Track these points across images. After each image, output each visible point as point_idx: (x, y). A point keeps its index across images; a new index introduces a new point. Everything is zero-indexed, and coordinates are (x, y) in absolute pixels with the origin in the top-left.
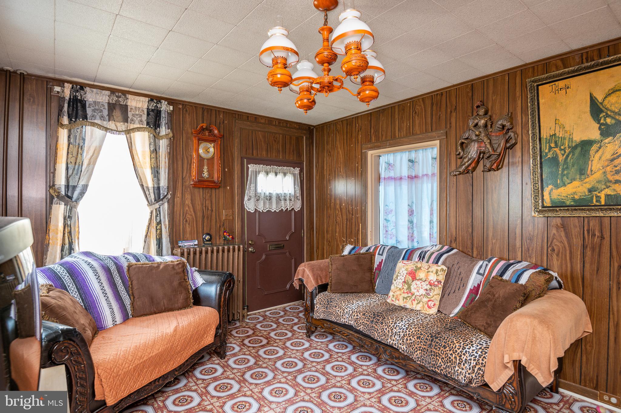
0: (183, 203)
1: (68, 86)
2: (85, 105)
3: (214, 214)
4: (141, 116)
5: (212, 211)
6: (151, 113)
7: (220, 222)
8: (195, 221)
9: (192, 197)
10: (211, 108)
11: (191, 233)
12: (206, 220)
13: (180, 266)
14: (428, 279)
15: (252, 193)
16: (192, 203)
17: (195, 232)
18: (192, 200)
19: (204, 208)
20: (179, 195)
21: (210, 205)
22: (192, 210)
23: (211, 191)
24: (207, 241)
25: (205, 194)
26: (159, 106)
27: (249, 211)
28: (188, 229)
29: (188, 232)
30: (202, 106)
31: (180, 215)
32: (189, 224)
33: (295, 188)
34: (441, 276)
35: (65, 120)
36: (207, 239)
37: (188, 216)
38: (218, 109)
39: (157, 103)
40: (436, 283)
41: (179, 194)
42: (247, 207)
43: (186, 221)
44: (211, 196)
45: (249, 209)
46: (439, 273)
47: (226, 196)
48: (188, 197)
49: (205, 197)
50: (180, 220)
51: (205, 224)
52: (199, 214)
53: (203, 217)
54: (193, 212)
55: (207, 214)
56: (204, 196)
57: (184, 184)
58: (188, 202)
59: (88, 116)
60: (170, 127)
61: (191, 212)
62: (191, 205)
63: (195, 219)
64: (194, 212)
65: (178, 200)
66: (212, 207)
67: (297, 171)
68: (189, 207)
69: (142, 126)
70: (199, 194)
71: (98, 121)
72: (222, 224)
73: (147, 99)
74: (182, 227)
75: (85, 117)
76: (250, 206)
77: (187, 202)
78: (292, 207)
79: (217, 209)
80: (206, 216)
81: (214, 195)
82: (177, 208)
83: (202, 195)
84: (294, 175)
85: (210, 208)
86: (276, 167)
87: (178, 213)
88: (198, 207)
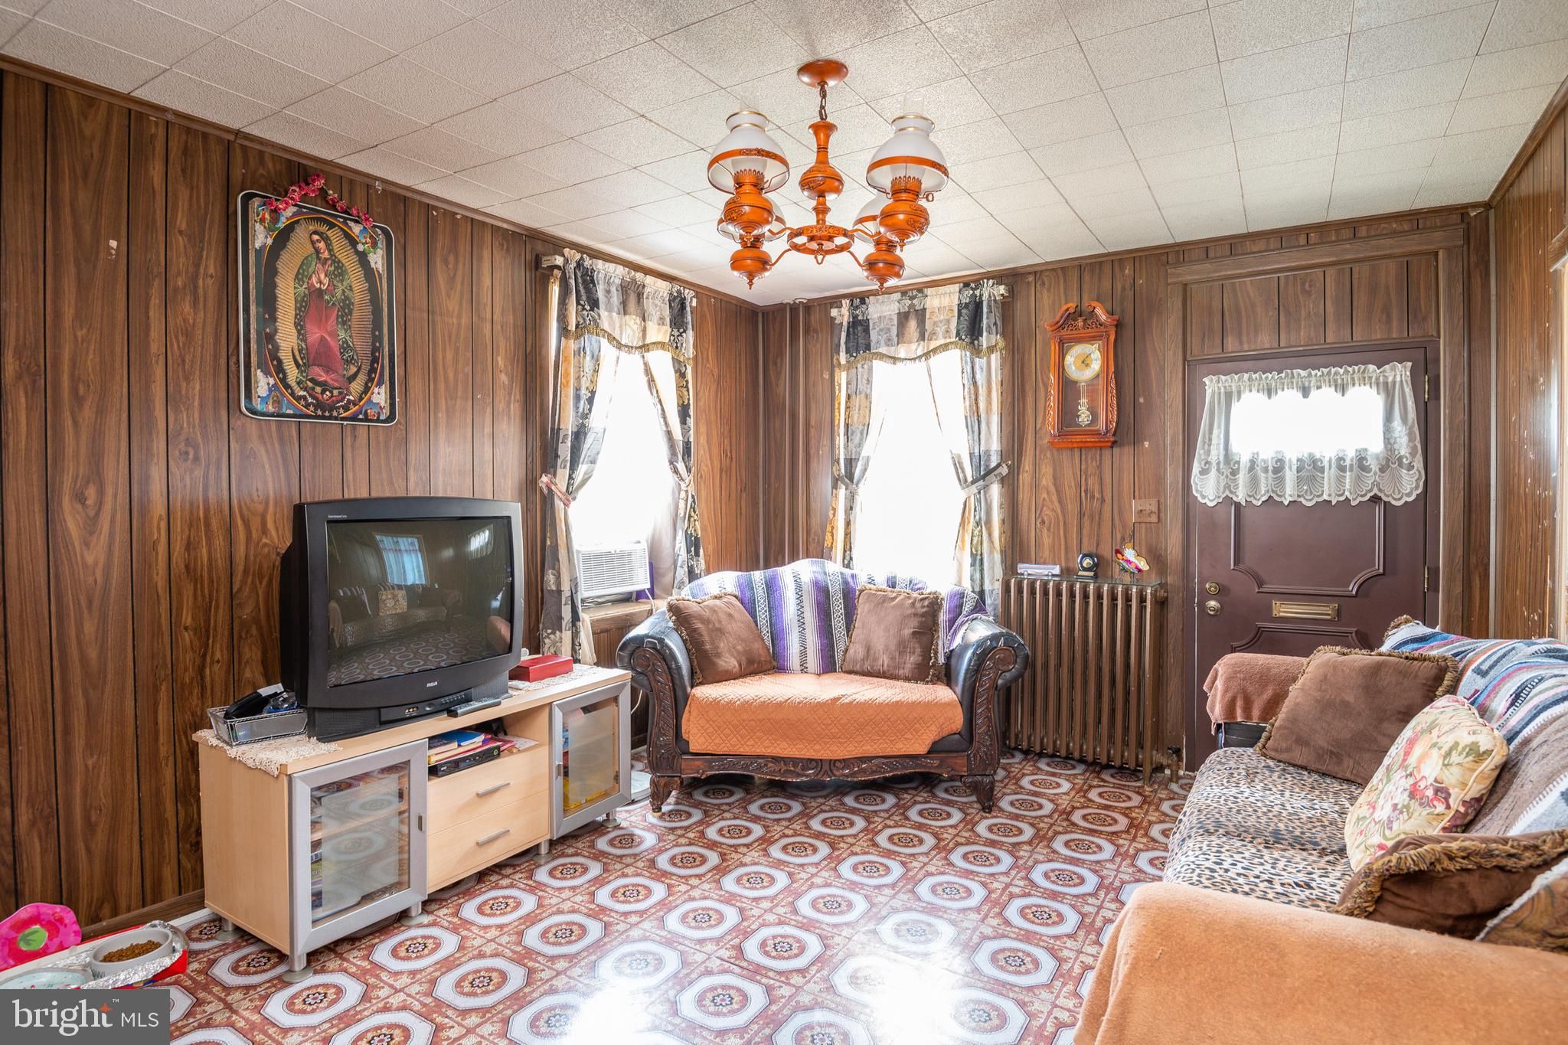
0: (1036, 485)
1: (846, 303)
2: (868, 326)
3: (1107, 508)
4: (948, 321)
5: (1103, 501)
6: (964, 311)
7: (1124, 527)
8: (1061, 524)
9: (1055, 470)
10: (1100, 260)
11: (1052, 549)
12: (1086, 522)
13: (926, 603)
14: (1419, 772)
15: (1216, 454)
16: (1055, 485)
17: (1063, 547)
18: (1055, 478)
19: (1083, 494)
20: (1027, 468)
21: (1097, 488)
22: (1055, 498)
23: (1101, 456)
24: (1085, 569)
25: (1086, 462)
26: (977, 292)
27: (1203, 501)
28: (1047, 541)
29: (1046, 546)
30: (1076, 263)
31: (1029, 510)
32: (1049, 529)
33: (1388, 430)
34: (1455, 770)
35: (843, 358)
36: (1085, 565)
37: (1046, 511)
38: (1119, 257)
39: (976, 288)
40: (1430, 793)
41: (1027, 465)
42: (1197, 491)
43: (1043, 522)
44: (1100, 467)
45: (1204, 497)
46: (1455, 758)
47: (1139, 466)
48: (1047, 470)
49: (1087, 469)
50: (1029, 519)
51: (1085, 532)
52: (1072, 508)
53: (1081, 515)
54: (1057, 504)
55: (1091, 509)
56: (1083, 467)
57: (1039, 442)
58: (1047, 481)
59: (872, 344)
60: (1000, 329)
61: (1052, 502)
62: (1052, 489)
63: (1061, 518)
64: (1060, 502)
65: (1025, 478)
66: (1102, 492)
67: (1399, 372)
68: (1048, 493)
69: (948, 341)
70: (1070, 464)
71: (883, 350)
72: (1129, 532)
73: (956, 287)
74: (1033, 535)
75: (868, 347)
76: (1207, 490)
77: (1044, 482)
78: (1371, 490)
79: (1115, 498)
80: (1088, 513)
81: (1107, 464)
82: (1024, 496)
83: (1078, 465)
84: (1388, 390)
85: (1097, 495)
86: (1303, 373)
87: (1026, 504)
88: (1070, 492)
